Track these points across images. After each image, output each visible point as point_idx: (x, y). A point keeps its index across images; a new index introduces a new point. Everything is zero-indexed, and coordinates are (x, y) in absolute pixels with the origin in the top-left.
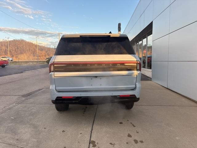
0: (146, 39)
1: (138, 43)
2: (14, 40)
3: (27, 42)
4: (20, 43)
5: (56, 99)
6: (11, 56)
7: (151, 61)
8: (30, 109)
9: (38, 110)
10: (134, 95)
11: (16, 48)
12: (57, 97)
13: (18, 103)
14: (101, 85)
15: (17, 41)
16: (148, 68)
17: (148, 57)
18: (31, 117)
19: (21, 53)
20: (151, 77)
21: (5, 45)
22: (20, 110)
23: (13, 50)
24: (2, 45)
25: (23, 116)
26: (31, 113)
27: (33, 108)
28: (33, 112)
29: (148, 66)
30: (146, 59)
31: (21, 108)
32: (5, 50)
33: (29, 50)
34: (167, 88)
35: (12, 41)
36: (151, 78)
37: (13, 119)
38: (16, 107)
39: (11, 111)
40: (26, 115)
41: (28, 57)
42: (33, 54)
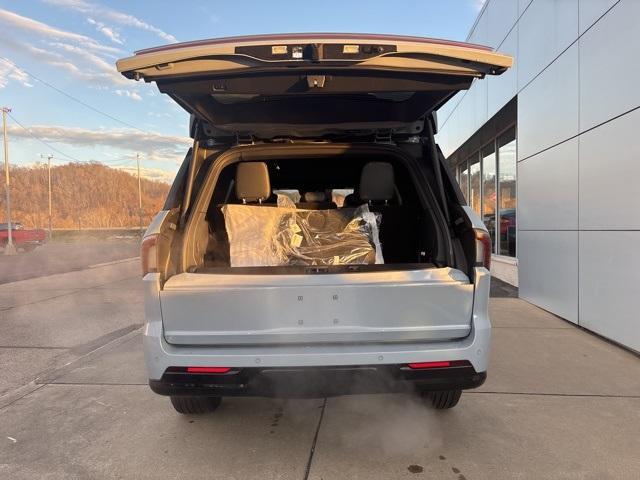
0: (494, 155)
1: (466, 172)
2: (71, 164)
3: (111, 170)
4: (90, 173)
5: (164, 375)
6: (60, 214)
7: (513, 230)
8: (81, 404)
9: (108, 409)
10: (467, 362)
11: (76, 189)
12: (170, 369)
13: (46, 382)
14: (336, 322)
15: (81, 166)
16: (502, 254)
17: (503, 217)
18: (80, 438)
19: (92, 205)
20: (516, 285)
21: (41, 181)
22: (48, 409)
23: (66, 197)
24: (32, 181)
25: (51, 431)
26: (82, 420)
27: (95, 399)
28: (91, 417)
29: (503, 246)
30: (497, 224)
31: (52, 398)
32: (40, 196)
33: (118, 195)
34: (579, 327)
35: (65, 167)
36: (517, 289)
37: (13, 445)
38: (36, 395)
39: (14, 412)
40: (61, 429)
41: (114, 217)
42: (129, 208)
